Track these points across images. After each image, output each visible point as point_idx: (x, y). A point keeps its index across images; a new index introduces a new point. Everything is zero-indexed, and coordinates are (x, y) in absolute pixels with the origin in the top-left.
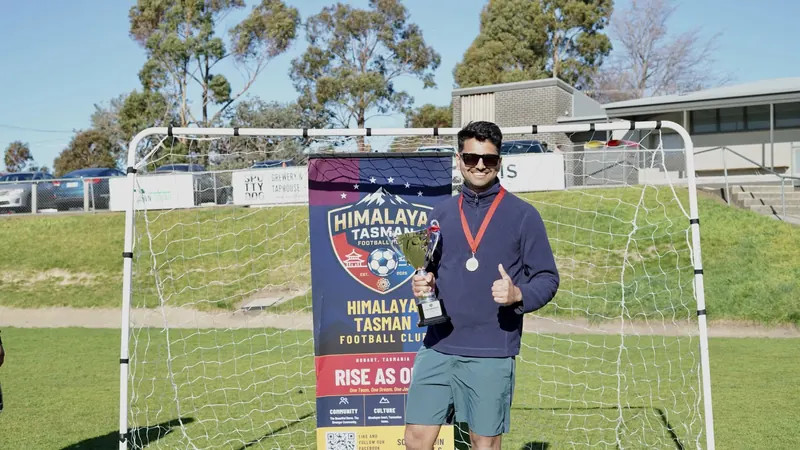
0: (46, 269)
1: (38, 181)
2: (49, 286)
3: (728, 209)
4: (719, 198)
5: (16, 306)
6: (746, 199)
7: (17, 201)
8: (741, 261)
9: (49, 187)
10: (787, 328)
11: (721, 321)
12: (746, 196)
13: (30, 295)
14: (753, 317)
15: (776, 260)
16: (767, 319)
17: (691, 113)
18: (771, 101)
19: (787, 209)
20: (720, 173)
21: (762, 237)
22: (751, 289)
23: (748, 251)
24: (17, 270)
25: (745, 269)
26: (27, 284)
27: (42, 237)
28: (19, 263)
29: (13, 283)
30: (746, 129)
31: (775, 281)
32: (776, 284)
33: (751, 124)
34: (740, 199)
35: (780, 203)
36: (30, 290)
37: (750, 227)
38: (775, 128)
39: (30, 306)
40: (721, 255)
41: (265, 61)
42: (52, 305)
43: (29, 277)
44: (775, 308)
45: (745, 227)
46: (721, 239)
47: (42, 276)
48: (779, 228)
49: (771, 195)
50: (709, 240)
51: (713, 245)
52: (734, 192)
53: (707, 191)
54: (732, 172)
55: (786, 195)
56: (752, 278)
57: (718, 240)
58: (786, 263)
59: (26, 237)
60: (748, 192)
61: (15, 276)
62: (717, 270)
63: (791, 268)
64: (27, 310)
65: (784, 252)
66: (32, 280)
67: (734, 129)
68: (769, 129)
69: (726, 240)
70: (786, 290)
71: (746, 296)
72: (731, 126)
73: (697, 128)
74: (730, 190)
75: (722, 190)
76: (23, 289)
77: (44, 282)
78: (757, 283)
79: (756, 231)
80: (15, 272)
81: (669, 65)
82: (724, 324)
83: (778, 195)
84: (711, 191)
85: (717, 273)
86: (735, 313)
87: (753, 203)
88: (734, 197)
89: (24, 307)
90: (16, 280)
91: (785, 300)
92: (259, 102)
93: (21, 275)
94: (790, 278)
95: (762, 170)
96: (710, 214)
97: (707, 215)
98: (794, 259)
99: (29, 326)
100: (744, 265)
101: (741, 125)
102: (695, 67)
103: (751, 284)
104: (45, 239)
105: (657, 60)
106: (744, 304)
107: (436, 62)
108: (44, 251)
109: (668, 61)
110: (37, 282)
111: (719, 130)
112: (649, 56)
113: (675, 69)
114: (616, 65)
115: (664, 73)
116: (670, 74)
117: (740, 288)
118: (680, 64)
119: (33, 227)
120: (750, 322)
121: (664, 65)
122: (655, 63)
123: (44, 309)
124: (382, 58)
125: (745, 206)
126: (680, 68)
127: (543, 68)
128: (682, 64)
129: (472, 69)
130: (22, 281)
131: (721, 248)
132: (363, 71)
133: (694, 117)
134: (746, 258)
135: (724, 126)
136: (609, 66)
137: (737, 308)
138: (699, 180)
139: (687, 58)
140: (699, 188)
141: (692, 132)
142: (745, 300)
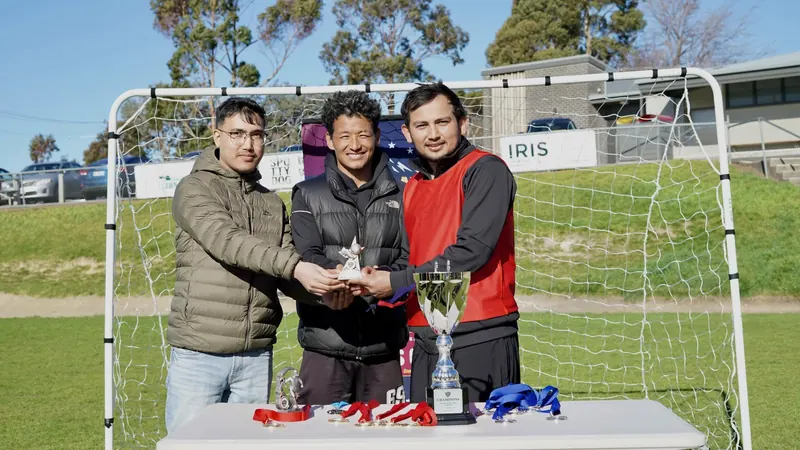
0: (73, 258)
1: (65, 170)
2: (75, 275)
3: (766, 182)
4: (757, 173)
5: (43, 296)
6: (785, 172)
7: (44, 191)
8: (780, 235)
9: (76, 177)
11: (761, 297)
12: (785, 168)
13: (56, 284)
14: (794, 291)
17: (726, 87)
20: (757, 147)
22: (791, 263)
23: (788, 225)
24: (43, 259)
25: (784, 243)
26: (54, 274)
27: (68, 226)
28: (46, 252)
29: (39, 273)
30: (784, 101)
33: (789, 97)
34: (778, 171)
36: (57, 280)
37: (789, 200)
39: (56, 295)
40: (760, 229)
41: (293, 46)
42: (78, 294)
43: (56, 266)
46: (759, 212)
47: (68, 266)
50: (747, 214)
51: (751, 219)
52: (771, 165)
53: (743, 165)
54: (769, 146)
56: (792, 251)
57: (756, 214)
59: (52, 226)
60: (788, 165)
61: (41, 266)
62: (756, 244)
64: (53, 299)
66: (59, 270)
67: (772, 101)
69: (765, 214)
71: (785, 271)
72: (769, 98)
73: (732, 102)
74: (768, 164)
75: (762, 163)
76: (50, 279)
77: (71, 271)
79: (796, 203)
80: (41, 262)
81: (703, 41)
82: (763, 301)
84: (748, 165)
85: (756, 248)
86: (775, 288)
87: (791, 175)
88: (772, 170)
89: (51, 297)
90: (42, 270)
93: (48, 265)
96: (748, 188)
97: (744, 189)
99: (56, 315)
100: (784, 239)
101: (779, 97)
102: (731, 42)
103: (791, 258)
104: (71, 228)
105: (692, 36)
106: (784, 280)
107: (465, 41)
108: (70, 240)
109: (703, 37)
110: (63, 272)
111: (756, 104)
112: (683, 32)
113: (710, 45)
114: (650, 42)
115: (699, 49)
116: (706, 50)
117: (779, 263)
118: (715, 39)
119: (59, 217)
120: (791, 297)
121: (699, 41)
122: (689, 39)
123: (70, 298)
124: (407, 41)
125: (784, 178)
126: (716, 43)
127: (576, 47)
128: (719, 39)
129: (504, 49)
130: (49, 271)
131: (759, 222)
132: (392, 53)
133: (731, 91)
134: (785, 232)
135: (761, 100)
136: (643, 42)
137: (776, 283)
138: (738, 155)
139: (723, 32)
140: (737, 161)
141: (728, 106)
142: (785, 275)
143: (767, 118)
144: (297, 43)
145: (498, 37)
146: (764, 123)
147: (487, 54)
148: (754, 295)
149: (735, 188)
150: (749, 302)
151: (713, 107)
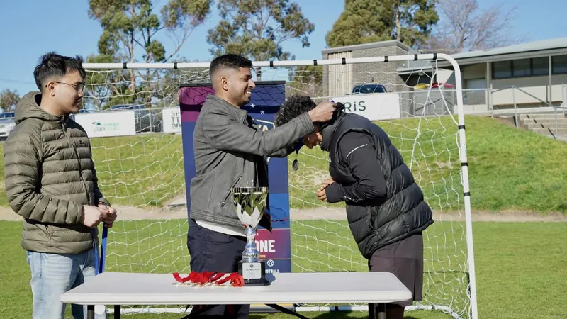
3: (516, 131)
4: (511, 124)
6: (529, 124)
8: (525, 168)
10: (557, 215)
11: (510, 210)
12: (530, 121)
14: (533, 207)
15: (550, 166)
16: (543, 209)
17: (493, 64)
18: (549, 54)
19: (559, 131)
20: (511, 106)
21: (540, 151)
22: (531, 188)
23: (530, 161)
25: (527, 173)
30: (532, 75)
31: (549, 181)
32: (550, 184)
33: (535, 71)
34: (525, 123)
35: (554, 126)
37: (532, 144)
38: (553, 73)
40: (511, 164)
41: (190, 30)
44: (549, 200)
45: (528, 144)
46: (511, 152)
48: (553, 144)
49: (548, 121)
50: (502, 153)
51: (505, 156)
52: (521, 119)
53: (502, 119)
54: (519, 106)
55: (558, 121)
56: (533, 179)
57: (509, 153)
58: (557, 169)
60: (532, 119)
63: (560, 173)
65: (555, 161)
67: (524, 74)
68: (548, 74)
69: (515, 153)
70: (557, 188)
71: (527, 192)
72: (522, 72)
73: (497, 74)
74: (518, 119)
75: (514, 117)
78: (535, 183)
79: (536, 146)
81: (479, 31)
83: (553, 121)
84: (505, 119)
85: (508, 176)
86: (520, 205)
87: (534, 126)
88: (521, 123)
91: (555, 195)
92: (185, 60)
94: (560, 179)
95: (543, 104)
96: (504, 135)
97: (501, 136)
98: (563, 166)
101: (528, 72)
102: (498, 32)
103: (531, 184)
105: (472, 27)
106: (526, 199)
107: (311, 29)
109: (479, 28)
111: (512, 76)
112: (465, 25)
113: (484, 34)
114: (442, 31)
115: (476, 37)
116: (481, 37)
117: (523, 187)
118: (487, 30)
120: (530, 211)
121: (476, 31)
122: (470, 30)
124: (271, 29)
125: (529, 128)
126: (488, 33)
127: (390, 35)
128: (489, 30)
129: (339, 36)
131: (510, 159)
132: (259, 37)
133: (495, 66)
134: (528, 166)
135: (516, 73)
136: (437, 32)
137: (521, 201)
138: (498, 112)
139: (493, 25)
140: (497, 117)
141: (493, 77)
142: (527, 195)
143: (518, 86)
144: (193, 29)
145: (335, 27)
146: (516, 90)
147: (326, 38)
148: (505, 209)
149: (494, 135)
150: (501, 214)
151: (484, 78)
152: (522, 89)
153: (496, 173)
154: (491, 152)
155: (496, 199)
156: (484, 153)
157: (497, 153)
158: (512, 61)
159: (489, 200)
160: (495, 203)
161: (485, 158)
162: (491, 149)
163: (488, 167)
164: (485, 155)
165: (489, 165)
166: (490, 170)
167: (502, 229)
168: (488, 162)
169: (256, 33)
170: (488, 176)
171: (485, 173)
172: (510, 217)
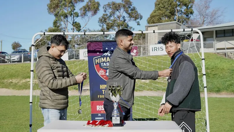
0: (25, 79)
1: (24, 53)
2: (26, 84)
3: (226, 59)
4: (224, 57)
5: (16, 89)
6: (232, 56)
7: (18, 59)
8: (230, 75)
9: (27, 55)
11: (224, 93)
13: (20, 86)
14: (233, 91)
17: (216, 31)
20: (224, 49)
22: (233, 83)
24: (17, 79)
25: (231, 77)
26: (20, 83)
27: (24, 69)
28: (18, 77)
29: (15, 83)
30: (233, 36)
34: (230, 56)
36: (21, 85)
37: (233, 65)
40: (224, 73)
42: (27, 89)
43: (20, 81)
45: (231, 64)
46: (224, 68)
47: (24, 81)
50: (220, 68)
51: (222, 70)
52: (228, 54)
54: (228, 49)
57: (223, 69)
59: (19, 69)
60: (233, 54)
61: (16, 81)
62: (223, 77)
64: (19, 91)
66: (21, 82)
69: (226, 69)
71: (231, 85)
72: (229, 35)
73: (218, 36)
75: (225, 54)
76: (18, 85)
80: (16, 80)
82: (224, 94)
84: (221, 54)
85: (223, 78)
86: (228, 90)
88: (228, 56)
89: (19, 90)
90: (17, 82)
92: (89, 30)
93: (18, 80)
97: (220, 61)
99: (20, 95)
100: (231, 76)
101: (231, 34)
102: (219, 18)
103: (233, 81)
104: (25, 70)
106: (230, 88)
108: (25, 73)
110: (22, 83)
111: (225, 36)
112: (205, 15)
114: (195, 17)
115: (210, 20)
116: (212, 20)
117: (229, 83)
118: (214, 17)
119: (22, 67)
120: (232, 93)
121: (210, 17)
122: (207, 17)
123: (24, 90)
124: (124, 17)
125: (232, 58)
127: (173, 19)
129: (152, 19)
130: (18, 82)
131: (224, 71)
132: (120, 20)
133: (217, 32)
134: (231, 74)
135: (226, 35)
136: (193, 18)
137: (228, 89)
138: (218, 51)
139: (217, 15)
140: (218, 53)
141: (216, 37)
142: (231, 86)
143: (227, 40)
144: (91, 17)
145: (151, 15)
146: (226, 42)
147: (147, 21)
148: (221, 92)
149: (217, 61)
150: (220, 94)
151: (213, 37)
152: (228, 41)
153: (218, 77)
154: (216, 68)
155: (218, 88)
156: (213, 68)
157: (218, 68)
158: (224, 30)
159: (215, 88)
160: (217, 89)
161: (213, 70)
162: (216, 67)
163: (215, 74)
164: (213, 69)
165: (215, 73)
166: (215, 76)
167: (220, 100)
168: (214, 72)
169: (118, 18)
170: (214, 78)
171: (213, 77)
172: (224, 95)
